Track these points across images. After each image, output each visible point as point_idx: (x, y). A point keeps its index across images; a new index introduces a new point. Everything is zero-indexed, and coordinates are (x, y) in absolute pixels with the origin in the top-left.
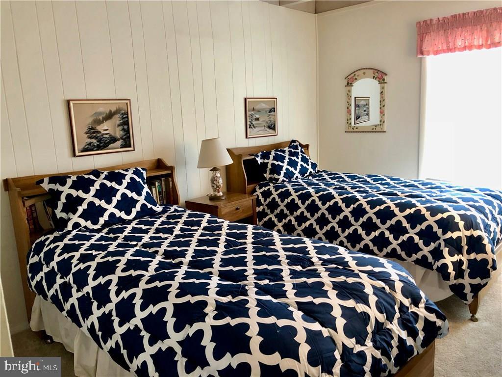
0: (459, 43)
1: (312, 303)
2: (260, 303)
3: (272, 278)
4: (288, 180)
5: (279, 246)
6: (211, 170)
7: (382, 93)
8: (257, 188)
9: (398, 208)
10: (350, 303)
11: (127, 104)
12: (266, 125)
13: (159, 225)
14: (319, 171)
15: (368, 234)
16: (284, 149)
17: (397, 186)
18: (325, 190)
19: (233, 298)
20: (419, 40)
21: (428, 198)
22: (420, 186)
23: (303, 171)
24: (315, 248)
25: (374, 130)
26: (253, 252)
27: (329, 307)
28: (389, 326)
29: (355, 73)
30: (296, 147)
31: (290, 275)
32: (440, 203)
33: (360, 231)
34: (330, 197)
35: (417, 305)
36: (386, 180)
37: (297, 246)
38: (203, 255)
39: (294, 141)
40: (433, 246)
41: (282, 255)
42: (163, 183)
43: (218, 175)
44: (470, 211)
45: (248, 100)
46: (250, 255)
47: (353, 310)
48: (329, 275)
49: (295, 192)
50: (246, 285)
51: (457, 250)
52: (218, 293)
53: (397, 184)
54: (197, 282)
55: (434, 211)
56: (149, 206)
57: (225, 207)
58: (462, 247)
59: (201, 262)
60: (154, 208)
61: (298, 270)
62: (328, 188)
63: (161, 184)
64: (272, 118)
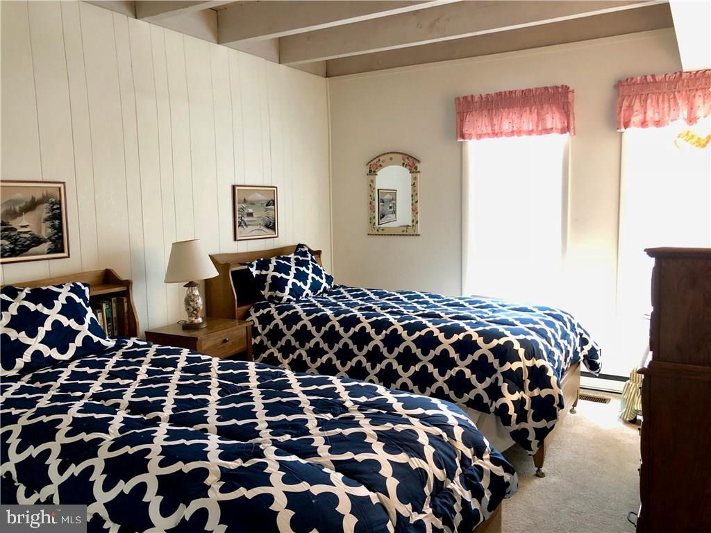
0: (506, 126)
1: (353, 460)
2: (283, 466)
3: (294, 432)
4: (295, 299)
5: (296, 388)
6: (185, 286)
7: (414, 185)
8: (252, 311)
9: (443, 334)
10: (402, 458)
11: (60, 189)
12: (262, 223)
13: (113, 367)
14: (335, 287)
15: (406, 369)
16: (289, 256)
17: (439, 305)
18: (348, 311)
19: (244, 463)
20: (459, 120)
21: (479, 319)
22: (466, 304)
23: (315, 287)
24: (347, 388)
25: (405, 233)
26: (263, 399)
27: (376, 465)
28: (450, 486)
29: (380, 158)
30: (304, 254)
31: (317, 426)
32: (494, 326)
33: (395, 365)
34: (354, 321)
35: (480, 457)
36: (423, 298)
37: (321, 388)
38: (189, 406)
39: (301, 246)
40: (488, 381)
41: (304, 400)
42: (114, 305)
43: (197, 293)
44: (531, 335)
45: (237, 188)
46: (258, 403)
47: (406, 466)
48: (370, 422)
49: (307, 315)
50: (260, 444)
51: (517, 385)
52: (221, 457)
53: (438, 302)
54: (188, 443)
55: (488, 336)
56: (96, 339)
57: (207, 339)
58: (523, 381)
59: (188, 416)
60: (102, 341)
61: (328, 419)
62: (351, 310)
63: (111, 307)
64: (271, 213)
